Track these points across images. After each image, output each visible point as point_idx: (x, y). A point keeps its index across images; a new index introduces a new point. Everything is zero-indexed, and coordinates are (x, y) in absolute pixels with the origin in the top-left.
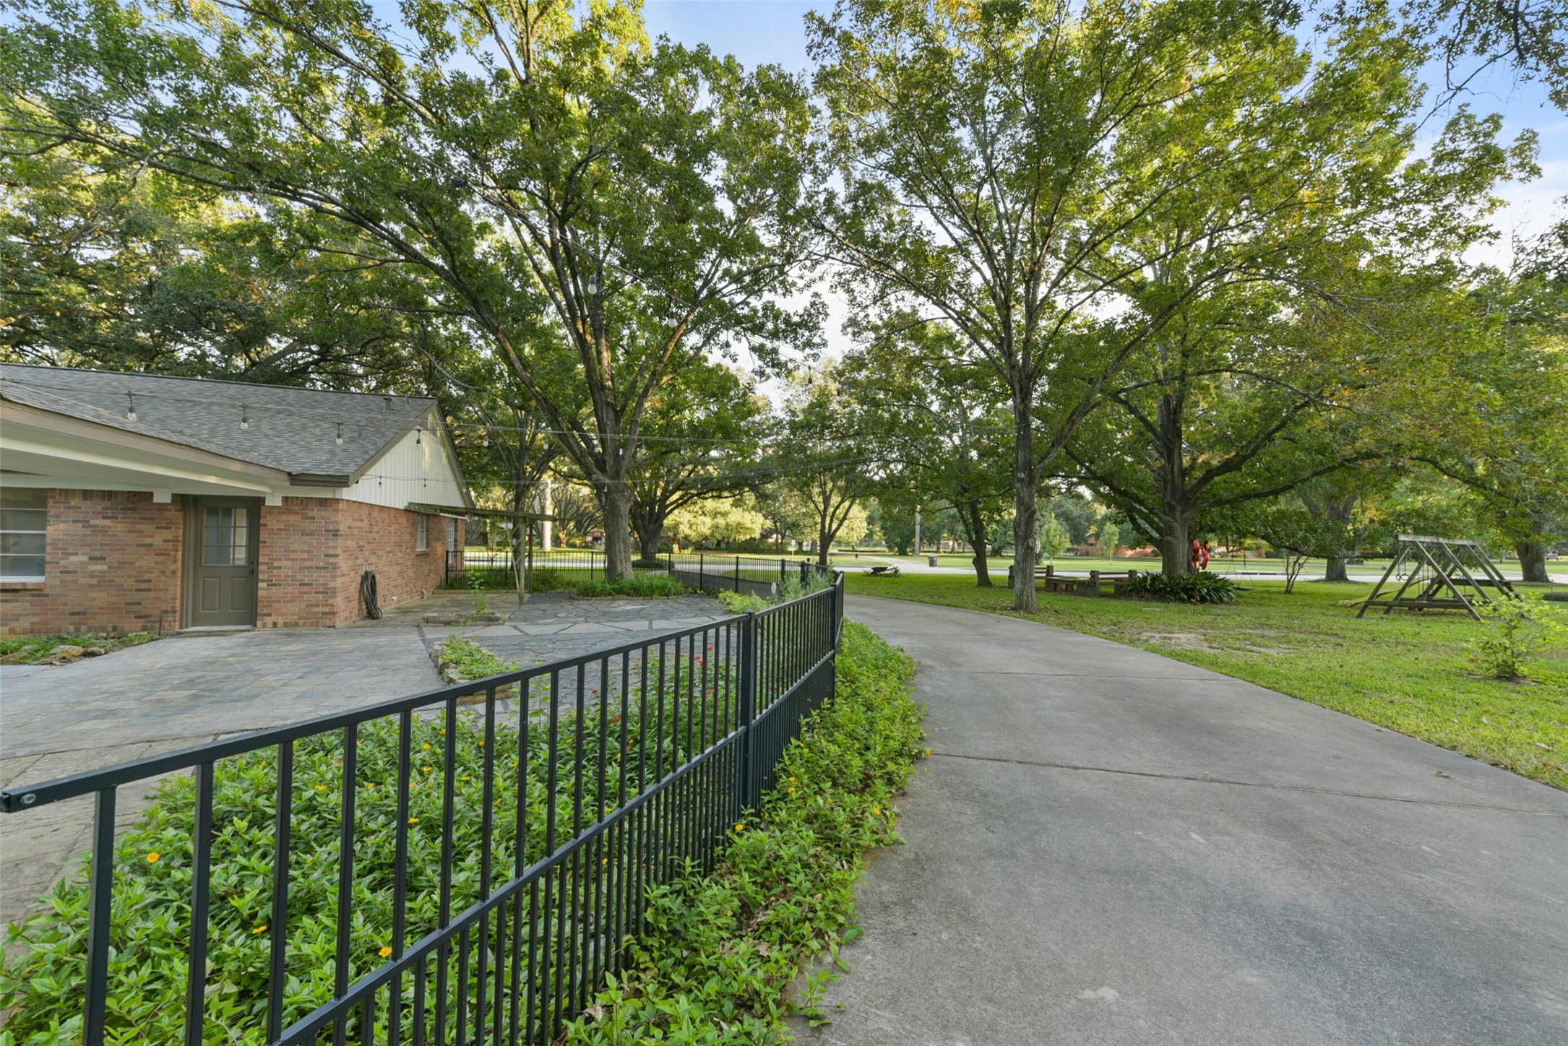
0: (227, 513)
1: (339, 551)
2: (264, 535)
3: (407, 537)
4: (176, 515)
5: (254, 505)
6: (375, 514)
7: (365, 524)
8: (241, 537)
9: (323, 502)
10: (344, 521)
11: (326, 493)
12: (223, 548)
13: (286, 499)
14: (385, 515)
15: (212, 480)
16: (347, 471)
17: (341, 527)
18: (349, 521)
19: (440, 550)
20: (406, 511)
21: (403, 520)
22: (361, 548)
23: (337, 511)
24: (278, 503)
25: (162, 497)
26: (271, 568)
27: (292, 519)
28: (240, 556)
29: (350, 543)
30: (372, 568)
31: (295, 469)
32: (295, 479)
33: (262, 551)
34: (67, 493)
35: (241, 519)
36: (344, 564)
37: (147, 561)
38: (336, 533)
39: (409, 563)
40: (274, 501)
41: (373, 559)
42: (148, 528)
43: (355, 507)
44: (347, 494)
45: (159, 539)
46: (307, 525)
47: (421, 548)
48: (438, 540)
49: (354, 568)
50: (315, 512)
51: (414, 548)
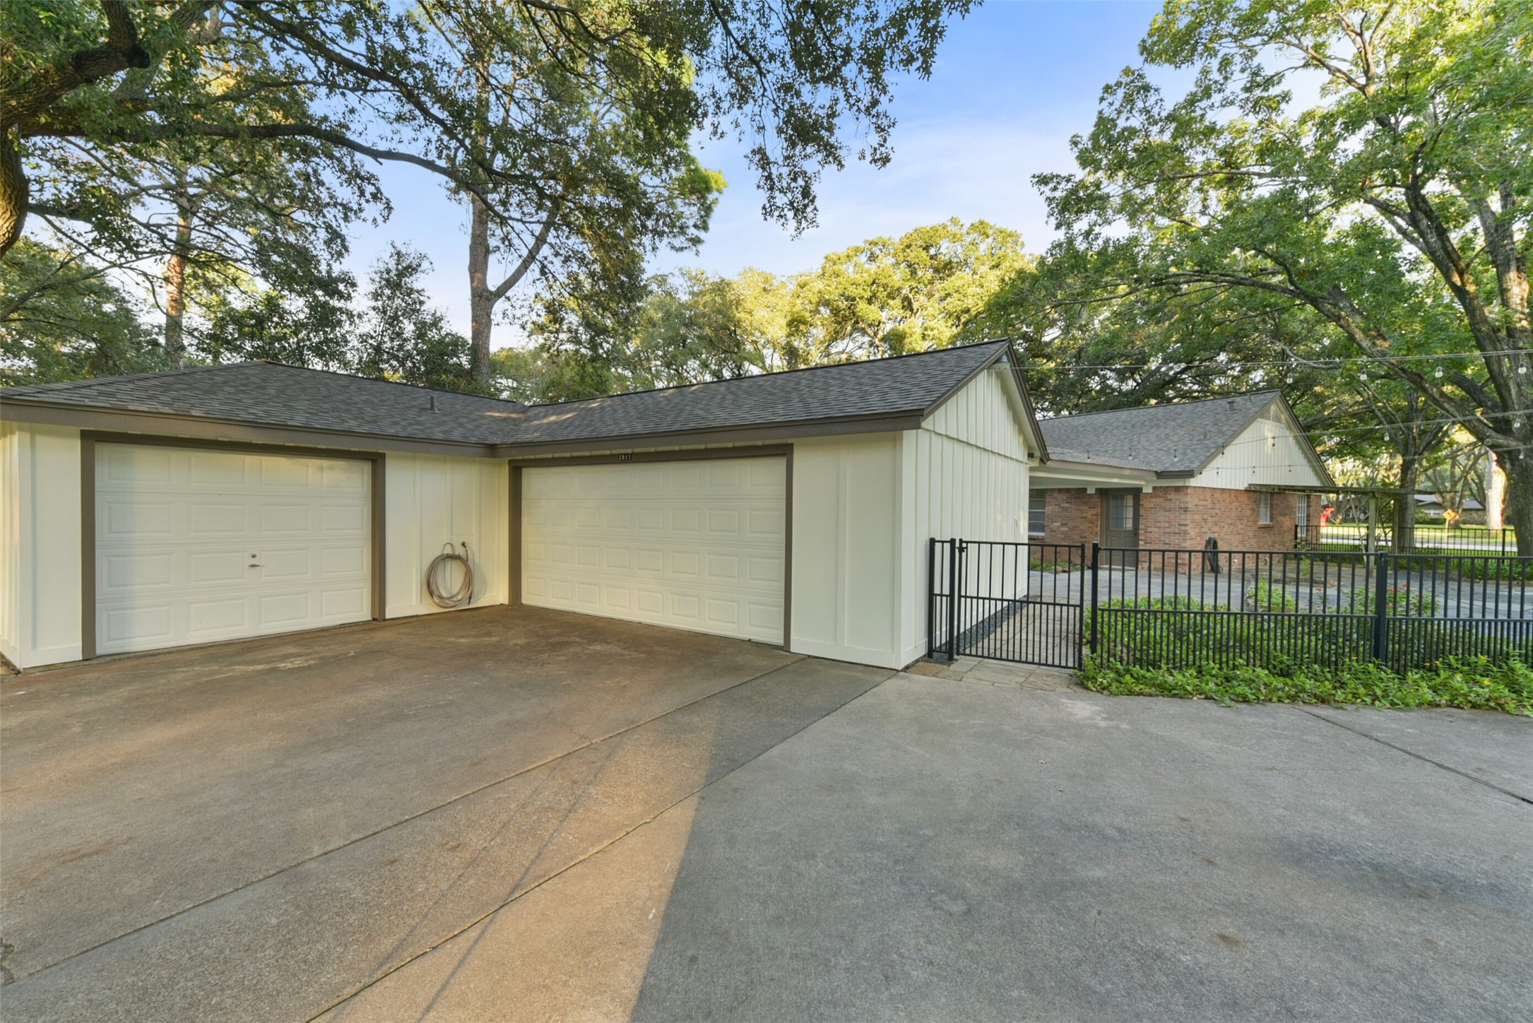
0: (1122, 498)
1: (1188, 522)
2: (1142, 512)
3: (1249, 513)
4: (1096, 500)
5: (1136, 492)
6: (1217, 495)
7: (1209, 503)
8: (1129, 513)
9: (1178, 489)
10: (1191, 501)
11: (1179, 483)
12: (1120, 519)
13: (1154, 488)
14: (1226, 496)
15: (1115, 480)
16: (1194, 466)
17: (1189, 506)
18: (1196, 501)
19: (1287, 523)
20: (1246, 491)
21: (1244, 498)
22: (1205, 520)
23: (1186, 494)
24: (1150, 491)
25: (1091, 491)
26: (1146, 532)
27: (1158, 501)
28: (1129, 525)
29: (1196, 517)
30: (1214, 536)
31: (1159, 468)
32: (1160, 475)
33: (1142, 521)
34: (1052, 490)
35: (1129, 501)
36: (1192, 532)
37: (1084, 526)
38: (1186, 510)
39: (1251, 534)
40: (1147, 490)
41: (1216, 529)
42: (1084, 508)
43: (1200, 491)
44: (1193, 482)
45: (1090, 514)
46: (1167, 504)
47: (1264, 521)
48: (1284, 515)
49: (1200, 534)
50: (1172, 496)
51: (1255, 522)
